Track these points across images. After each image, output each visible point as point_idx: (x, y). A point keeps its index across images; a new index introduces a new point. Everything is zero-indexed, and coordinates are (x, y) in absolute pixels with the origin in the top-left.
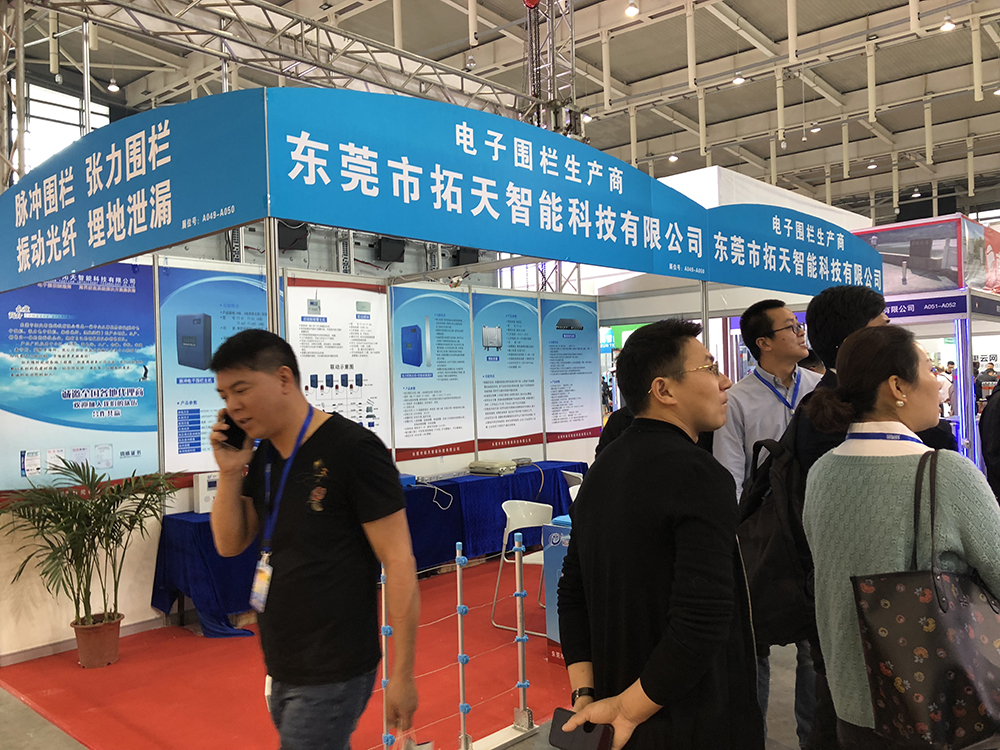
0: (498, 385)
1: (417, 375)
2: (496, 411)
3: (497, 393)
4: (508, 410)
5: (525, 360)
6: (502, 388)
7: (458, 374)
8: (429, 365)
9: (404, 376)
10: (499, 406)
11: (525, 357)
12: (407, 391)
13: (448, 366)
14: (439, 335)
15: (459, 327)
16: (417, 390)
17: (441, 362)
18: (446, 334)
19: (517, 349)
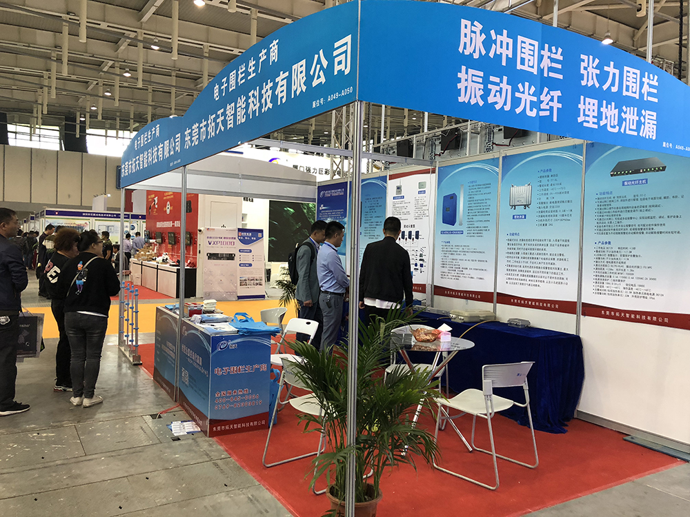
0: (523, 243)
1: (451, 232)
2: (518, 269)
3: (520, 251)
4: (532, 270)
5: (558, 218)
6: (526, 247)
7: (484, 232)
8: (461, 224)
9: (443, 232)
10: (522, 265)
11: (558, 214)
12: (444, 244)
13: (476, 224)
14: (470, 199)
15: (487, 190)
16: (451, 244)
17: (470, 221)
18: (476, 197)
19: (549, 205)
